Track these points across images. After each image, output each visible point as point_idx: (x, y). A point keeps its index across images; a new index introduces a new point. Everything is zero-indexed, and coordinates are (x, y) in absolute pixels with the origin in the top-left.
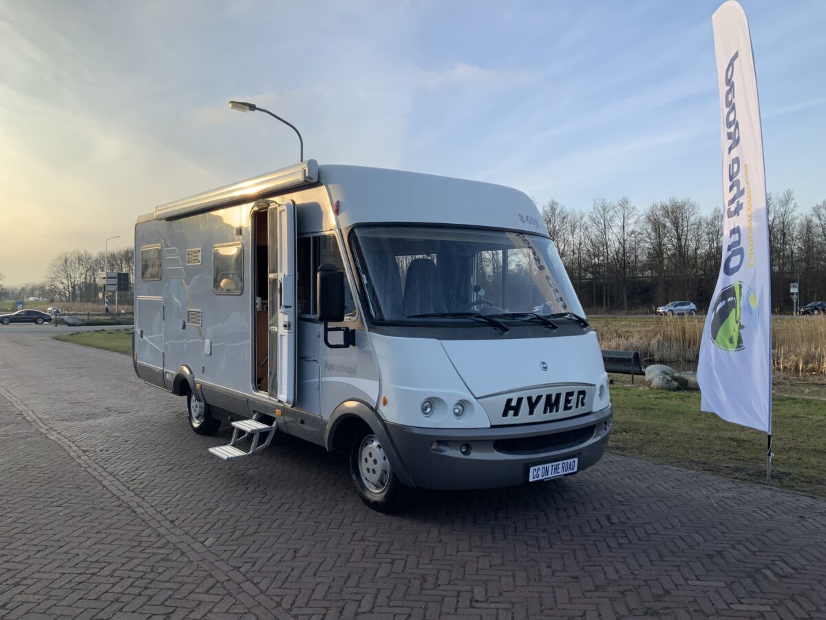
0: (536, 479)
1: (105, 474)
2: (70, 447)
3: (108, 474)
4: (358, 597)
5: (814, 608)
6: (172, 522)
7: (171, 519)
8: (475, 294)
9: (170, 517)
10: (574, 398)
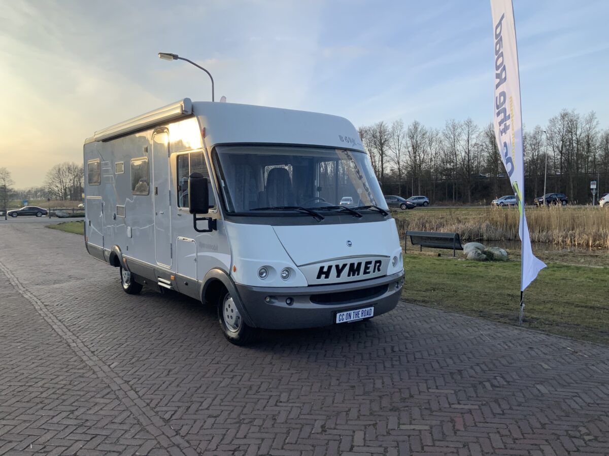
0: (341, 321)
1: (56, 321)
2: (37, 303)
3: (58, 321)
4: (202, 400)
5: (508, 407)
6: (93, 352)
7: (93, 350)
8: (318, 193)
9: (92, 349)
10: (372, 266)
